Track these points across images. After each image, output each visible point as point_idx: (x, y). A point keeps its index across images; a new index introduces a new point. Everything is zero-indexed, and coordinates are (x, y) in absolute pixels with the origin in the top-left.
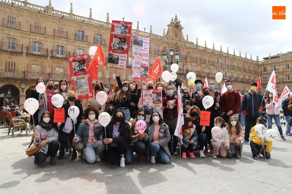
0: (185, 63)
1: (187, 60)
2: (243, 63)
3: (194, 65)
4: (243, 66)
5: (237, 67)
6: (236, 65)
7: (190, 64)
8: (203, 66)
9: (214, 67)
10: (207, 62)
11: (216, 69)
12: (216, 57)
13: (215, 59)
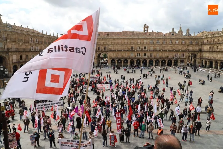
0: (6, 43)
1: (7, 40)
2: (48, 39)
3: (13, 43)
4: (48, 41)
5: (44, 42)
6: (44, 41)
7: (10, 43)
8: (21, 44)
9: (29, 44)
10: (23, 40)
11: (30, 45)
12: (30, 36)
13: (29, 37)
